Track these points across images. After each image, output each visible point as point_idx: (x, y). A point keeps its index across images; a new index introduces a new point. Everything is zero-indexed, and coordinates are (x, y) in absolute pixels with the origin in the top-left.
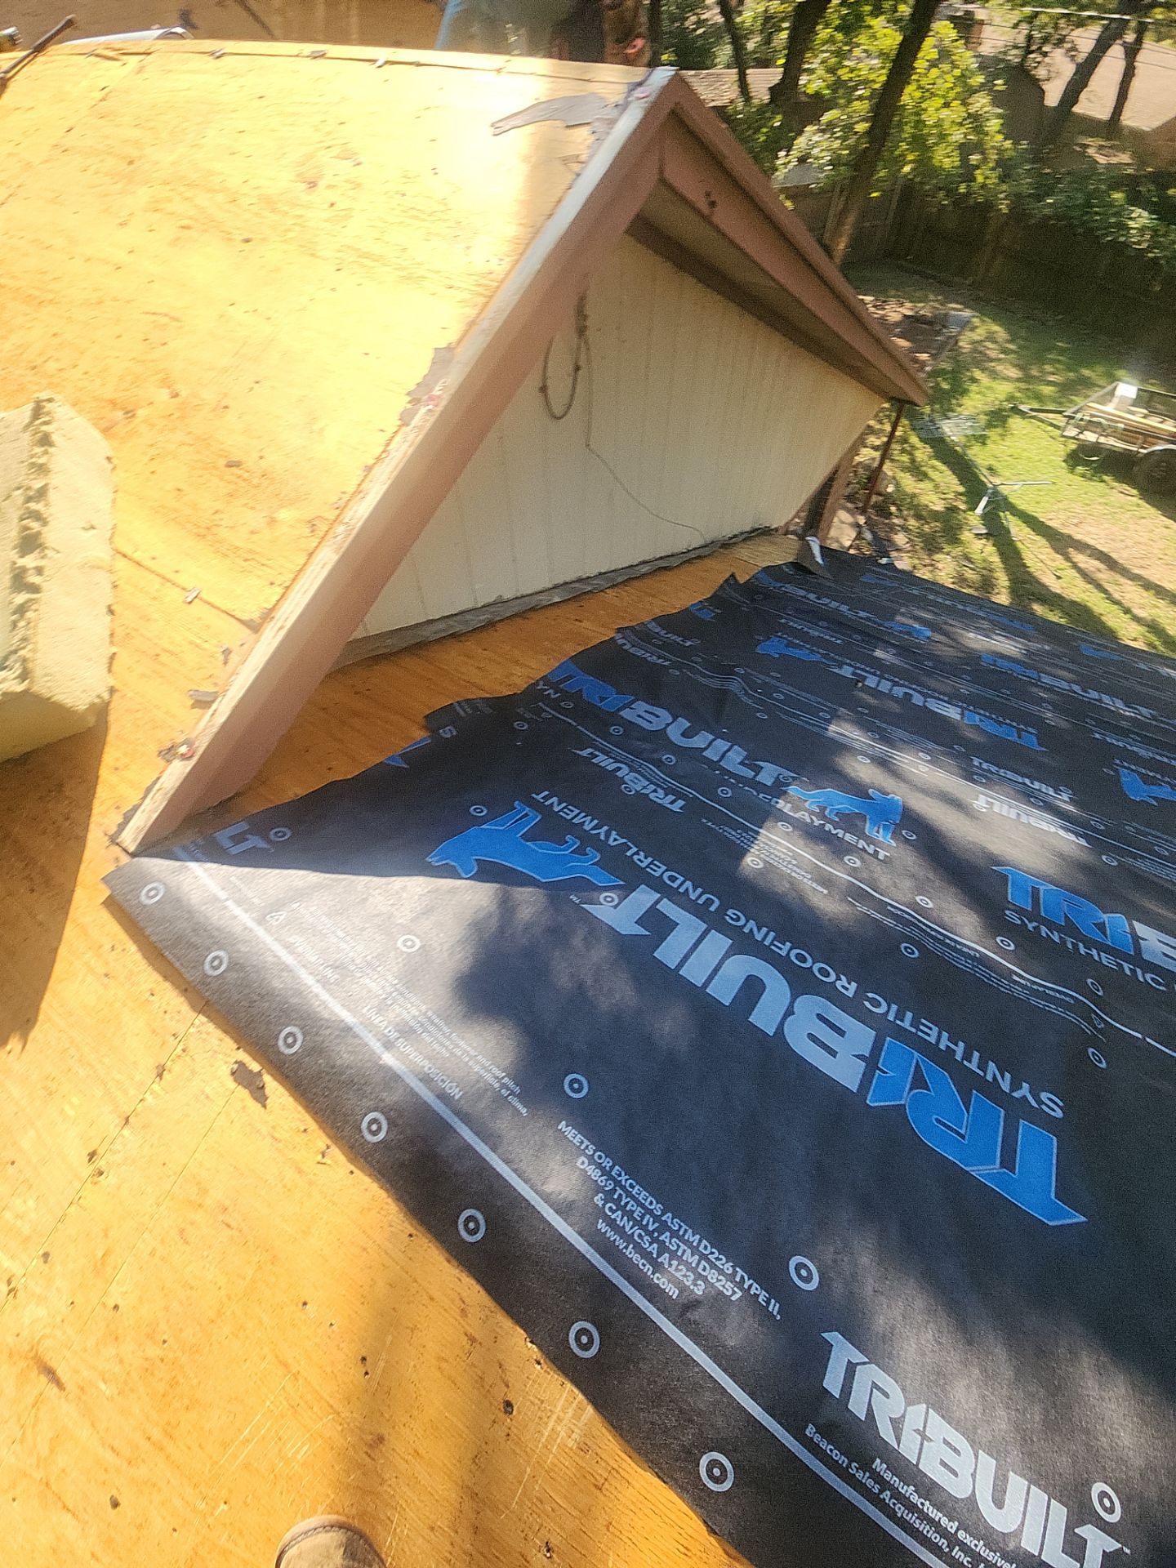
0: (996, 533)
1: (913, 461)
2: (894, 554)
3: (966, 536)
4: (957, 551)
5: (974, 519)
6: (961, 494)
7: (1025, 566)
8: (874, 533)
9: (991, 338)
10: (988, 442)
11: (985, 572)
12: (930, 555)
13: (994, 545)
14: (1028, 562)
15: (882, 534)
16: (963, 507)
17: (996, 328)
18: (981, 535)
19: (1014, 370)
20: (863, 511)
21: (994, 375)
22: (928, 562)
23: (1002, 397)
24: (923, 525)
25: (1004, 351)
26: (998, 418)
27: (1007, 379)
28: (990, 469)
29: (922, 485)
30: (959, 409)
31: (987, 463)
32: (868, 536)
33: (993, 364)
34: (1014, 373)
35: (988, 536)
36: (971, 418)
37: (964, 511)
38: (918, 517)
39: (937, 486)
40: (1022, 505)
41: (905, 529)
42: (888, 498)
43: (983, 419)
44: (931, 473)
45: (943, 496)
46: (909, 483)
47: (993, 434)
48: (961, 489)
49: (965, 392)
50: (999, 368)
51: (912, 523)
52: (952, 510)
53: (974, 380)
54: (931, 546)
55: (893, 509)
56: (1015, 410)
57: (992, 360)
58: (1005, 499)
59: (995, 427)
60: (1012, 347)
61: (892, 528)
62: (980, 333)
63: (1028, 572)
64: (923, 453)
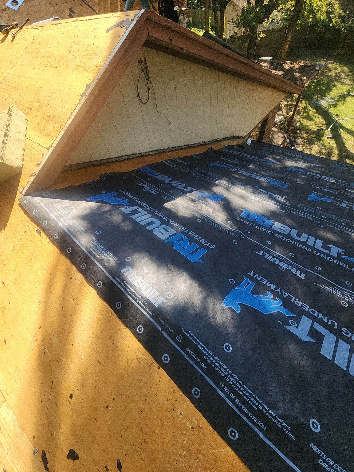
0: (336, 137)
1: (308, 115)
2: (296, 146)
3: (324, 138)
4: (320, 143)
5: (328, 133)
6: (324, 124)
7: (345, 147)
8: (290, 140)
9: (343, 71)
10: (337, 106)
11: (329, 150)
12: (310, 145)
13: (334, 141)
14: (347, 146)
15: (293, 140)
16: (324, 129)
17: (345, 68)
18: (330, 137)
19: (350, 81)
20: (287, 133)
21: (343, 83)
22: (309, 148)
23: (345, 91)
24: (309, 136)
25: (348, 75)
26: (342, 98)
27: (348, 84)
28: (337, 115)
29: (310, 123)
30: (328, 96)
31: (336, 113)
32: (288, 140)
33: (343, 80)
34: (350, 82)
35: (332, 138)
36: (332, 98)
37: (325, 130)
38: (307, 133)
39: (316, 122)
40: (347, 126)
41: (302, 138)
42: (296, 128)
43: (337, 98)
44: (314, 118)
45: (318, 126)
46: (305, 122)
47: (340, 103)
48: (325, 123)
49: (331, 90)
50: (345, 81)
51: (305, 135)
52: (320, 130)
53: (335, 86)
54: (310, 142)
55: (298, 131)
56: (349, 95)
57: (342, 79)
58: (340, 124)
59: (341, 101)
60: (350, 74)
61: (297, 138)
62: (339, 70)
63: (346, 149)
64: (312, 112)
